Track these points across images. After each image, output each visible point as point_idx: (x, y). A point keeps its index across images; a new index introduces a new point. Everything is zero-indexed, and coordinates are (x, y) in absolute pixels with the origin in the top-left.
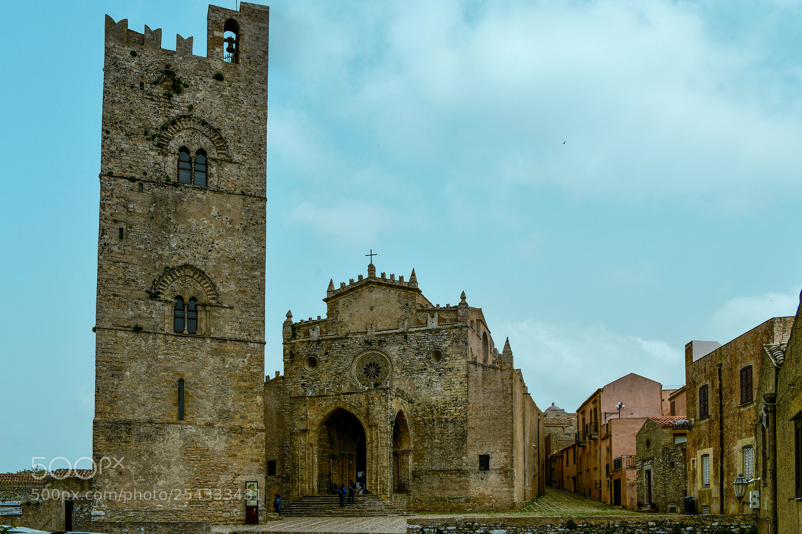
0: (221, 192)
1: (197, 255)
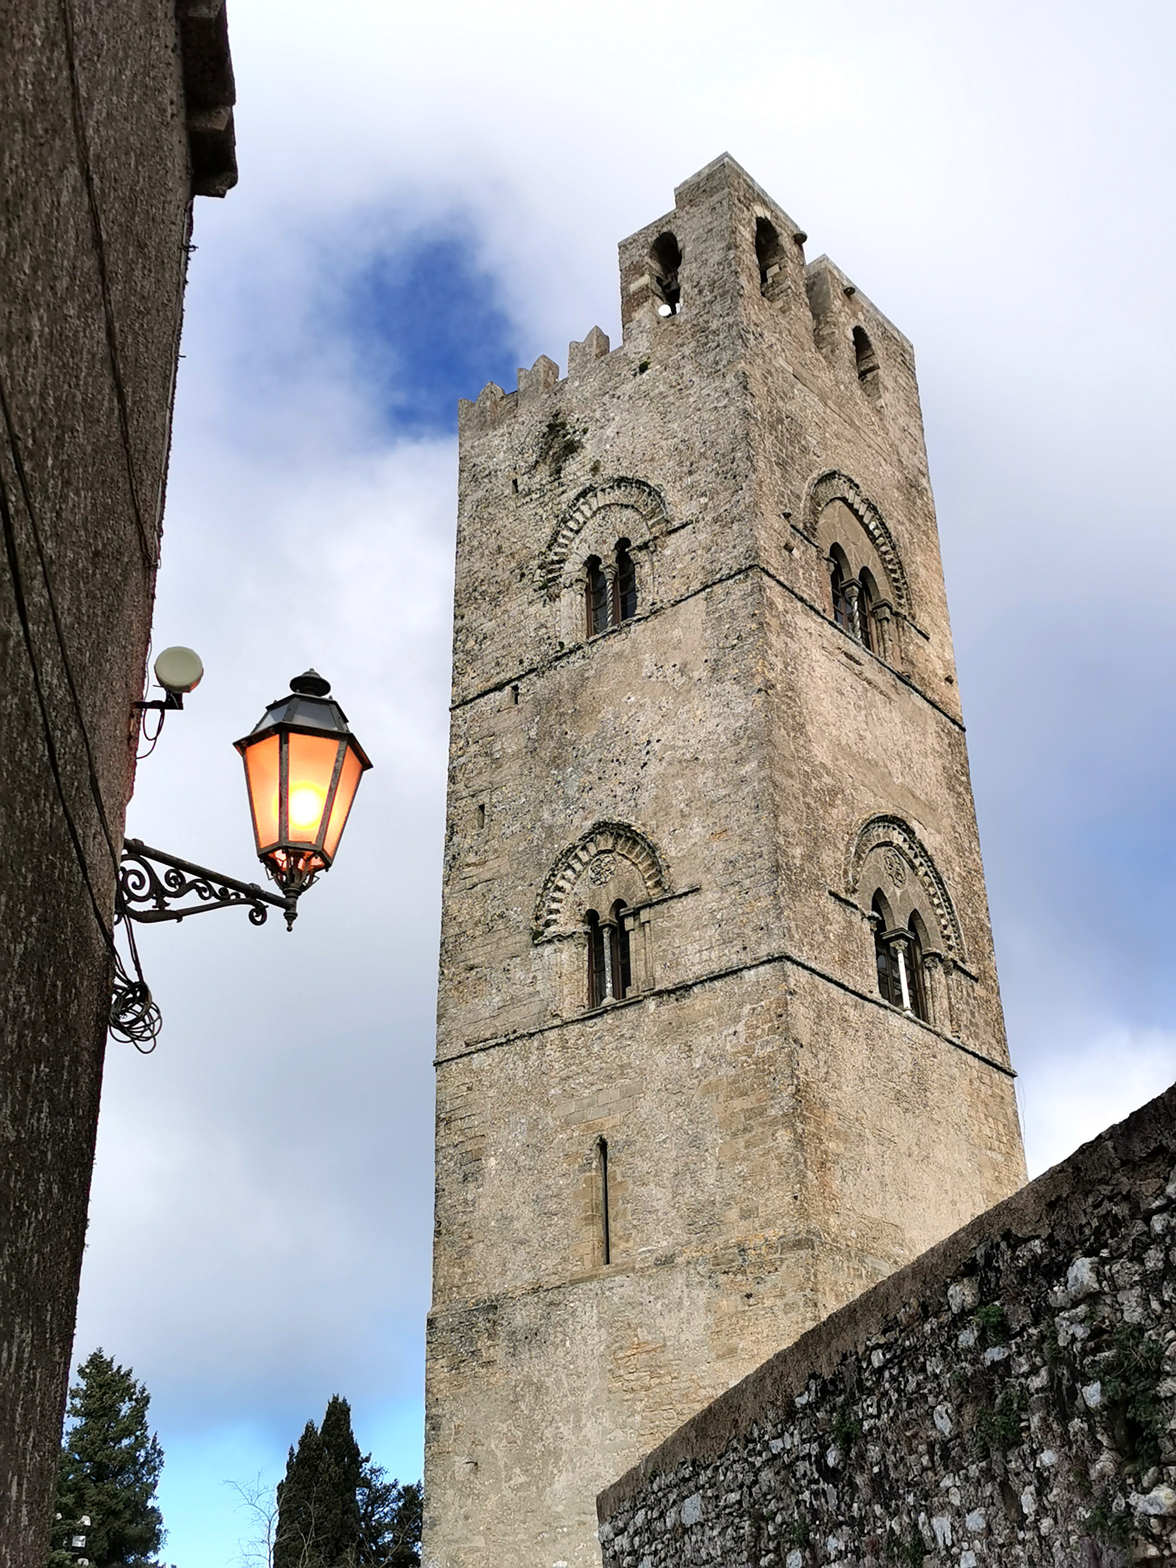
0: (660, 612)
1: (619, 791)
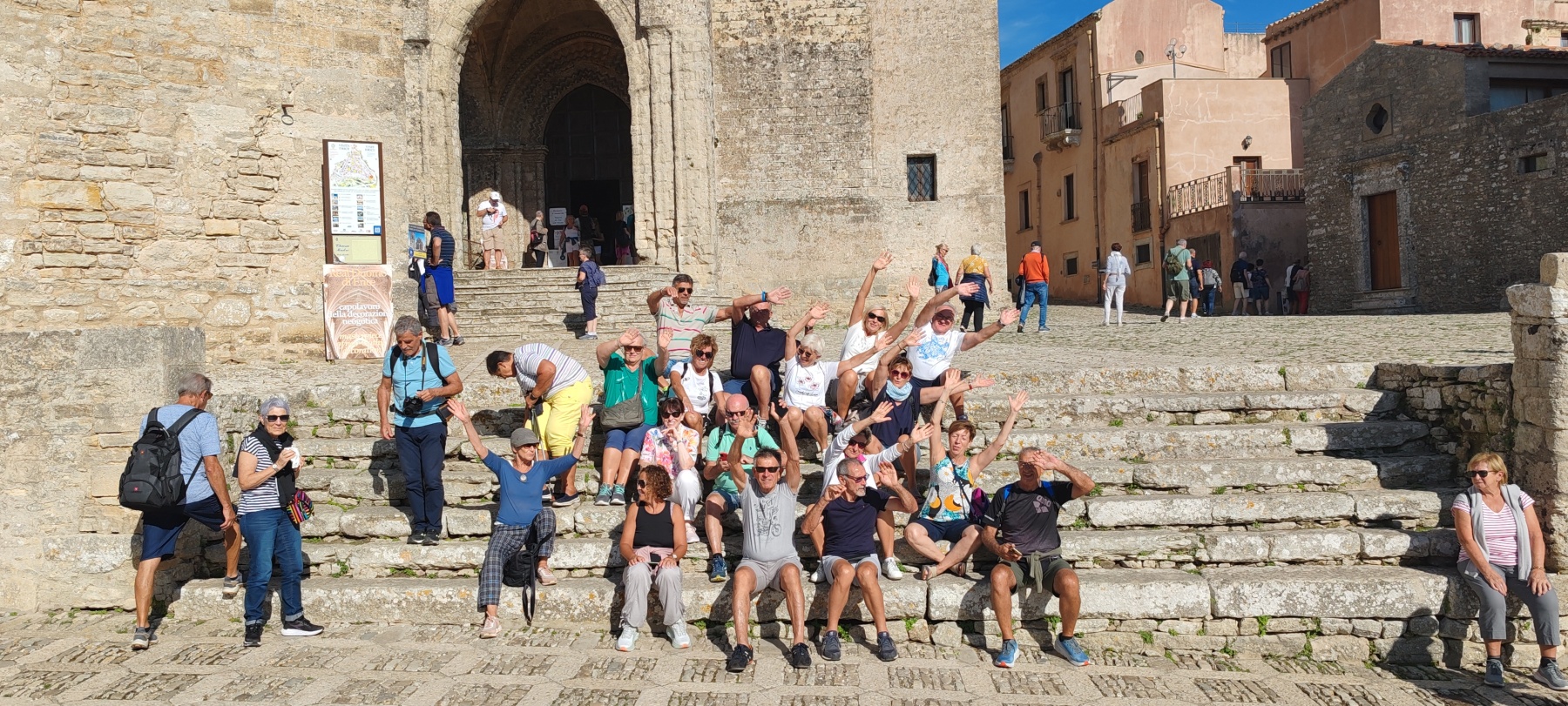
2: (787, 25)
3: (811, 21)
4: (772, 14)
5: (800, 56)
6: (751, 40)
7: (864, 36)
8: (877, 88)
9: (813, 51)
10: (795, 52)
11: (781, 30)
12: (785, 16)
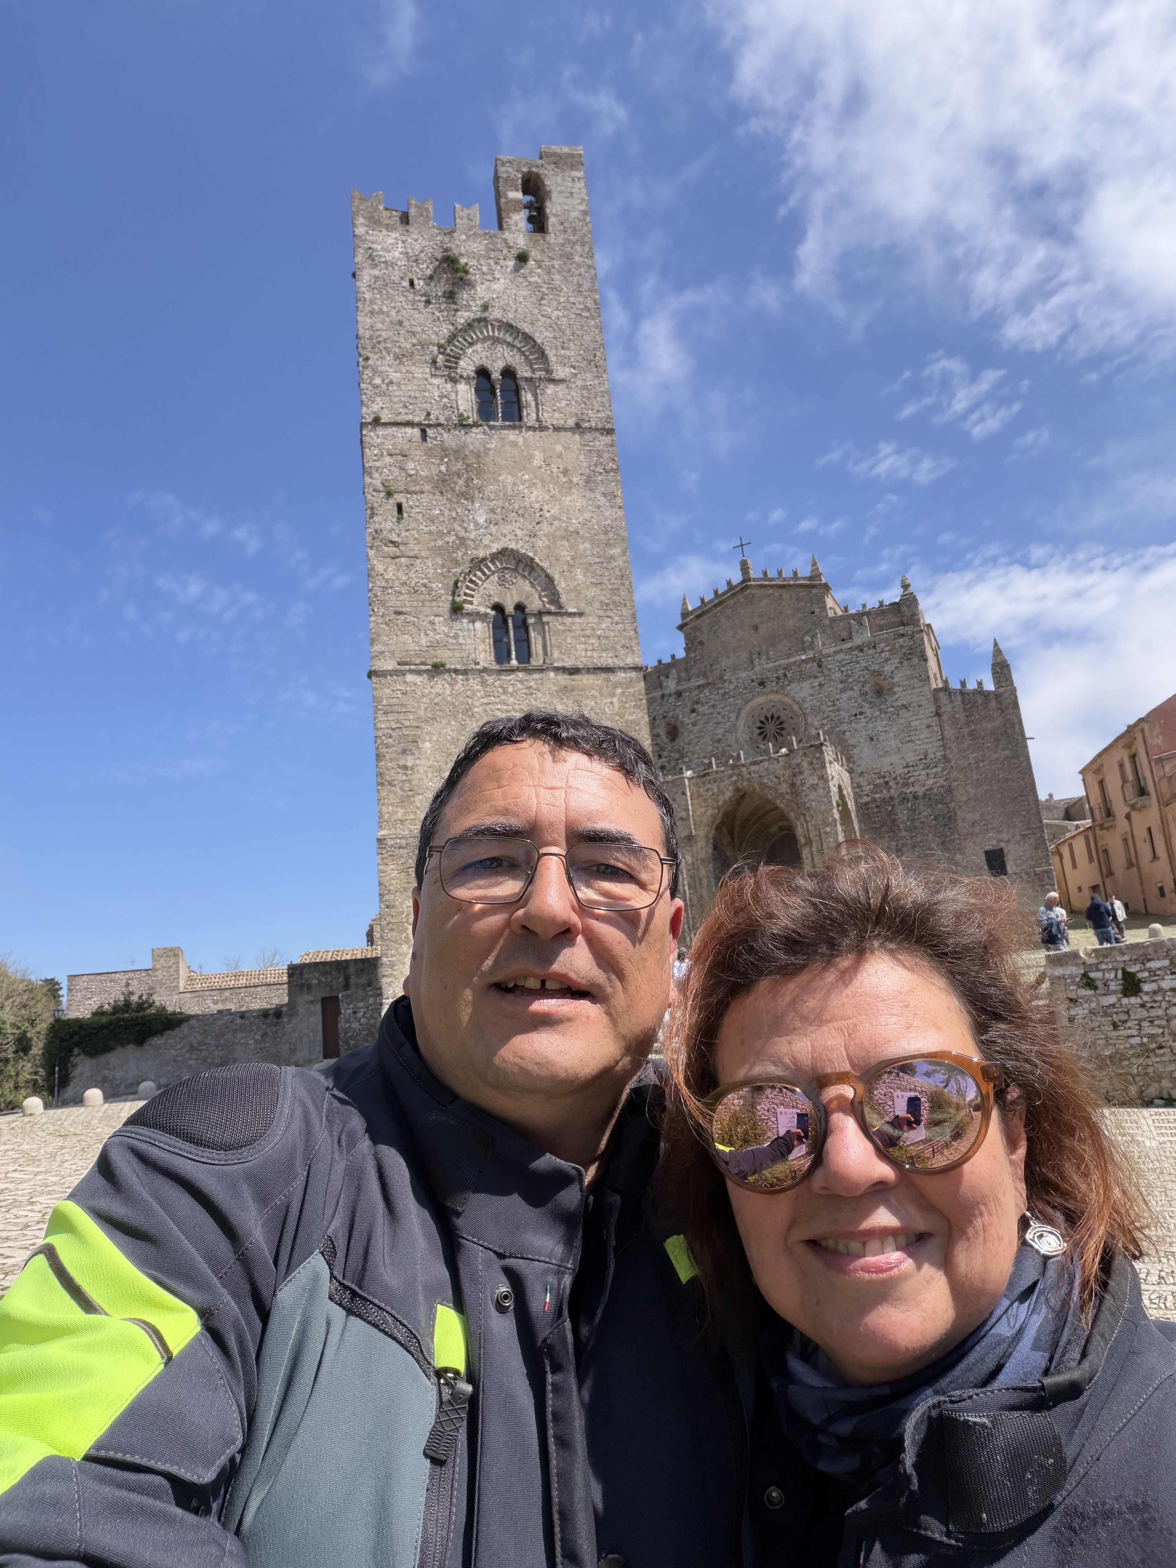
0: (545, 428)
1: (519, 532)
2: (897, 784)
3: (912, 780)
4: (887, 779)
5: (908, 801)
6: (877, 796)
7: (945, 783)
8: (959, 813)
9: (916, 797)
10: (904, 799)
11: (894, 787)
12: (895, 779)
